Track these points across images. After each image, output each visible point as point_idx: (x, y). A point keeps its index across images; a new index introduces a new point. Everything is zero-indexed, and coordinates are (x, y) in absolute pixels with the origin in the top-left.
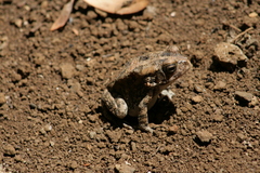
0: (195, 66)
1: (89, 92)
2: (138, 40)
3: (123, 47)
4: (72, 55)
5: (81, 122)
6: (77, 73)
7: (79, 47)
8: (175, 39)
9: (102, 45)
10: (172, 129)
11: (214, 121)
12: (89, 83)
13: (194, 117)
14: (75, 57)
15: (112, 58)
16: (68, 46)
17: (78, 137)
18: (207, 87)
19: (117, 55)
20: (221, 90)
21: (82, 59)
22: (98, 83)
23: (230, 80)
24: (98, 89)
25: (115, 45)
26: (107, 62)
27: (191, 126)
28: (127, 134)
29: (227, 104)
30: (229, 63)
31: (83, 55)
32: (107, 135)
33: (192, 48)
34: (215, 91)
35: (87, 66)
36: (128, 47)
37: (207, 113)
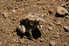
0: (50, 14)
1: (14, 23)
2: (31, 3)
3: (25, 6)
4: (8, 8)
5: (10, 35)
6: (9, 15)
7: (10, 5)
8: (43, 3)
9: (18, 5)
10: (42, 40)
11: (56, 38)
12: (13, 20)
13: (49, 35)
14: (9, 9)
15: (22, 10)
16: (6, 4)
17: (10, 41)
18: (54, 23)
19: (23, 9)
20: (59, 25)
21: (11, 10)
22: (17, 20)
23: (62, 21)
24: (17, 22)
25: (22, 5)
26: (20, 11)
27: (48, 39)
28: (26, 41)
29: (61, 31)
30: (62, 15)
31: (11, 8)
32: (19, 41)
33: (49, 7)
34: (57, 25)
35: (13, 13)
36: (27, 6)
37: (54, 34)
